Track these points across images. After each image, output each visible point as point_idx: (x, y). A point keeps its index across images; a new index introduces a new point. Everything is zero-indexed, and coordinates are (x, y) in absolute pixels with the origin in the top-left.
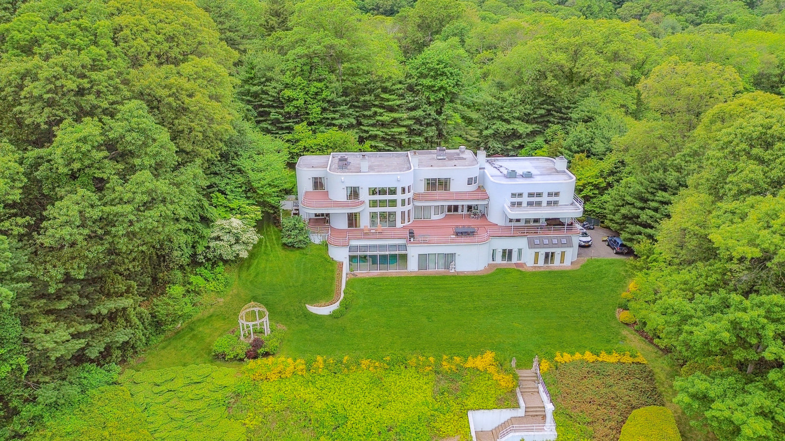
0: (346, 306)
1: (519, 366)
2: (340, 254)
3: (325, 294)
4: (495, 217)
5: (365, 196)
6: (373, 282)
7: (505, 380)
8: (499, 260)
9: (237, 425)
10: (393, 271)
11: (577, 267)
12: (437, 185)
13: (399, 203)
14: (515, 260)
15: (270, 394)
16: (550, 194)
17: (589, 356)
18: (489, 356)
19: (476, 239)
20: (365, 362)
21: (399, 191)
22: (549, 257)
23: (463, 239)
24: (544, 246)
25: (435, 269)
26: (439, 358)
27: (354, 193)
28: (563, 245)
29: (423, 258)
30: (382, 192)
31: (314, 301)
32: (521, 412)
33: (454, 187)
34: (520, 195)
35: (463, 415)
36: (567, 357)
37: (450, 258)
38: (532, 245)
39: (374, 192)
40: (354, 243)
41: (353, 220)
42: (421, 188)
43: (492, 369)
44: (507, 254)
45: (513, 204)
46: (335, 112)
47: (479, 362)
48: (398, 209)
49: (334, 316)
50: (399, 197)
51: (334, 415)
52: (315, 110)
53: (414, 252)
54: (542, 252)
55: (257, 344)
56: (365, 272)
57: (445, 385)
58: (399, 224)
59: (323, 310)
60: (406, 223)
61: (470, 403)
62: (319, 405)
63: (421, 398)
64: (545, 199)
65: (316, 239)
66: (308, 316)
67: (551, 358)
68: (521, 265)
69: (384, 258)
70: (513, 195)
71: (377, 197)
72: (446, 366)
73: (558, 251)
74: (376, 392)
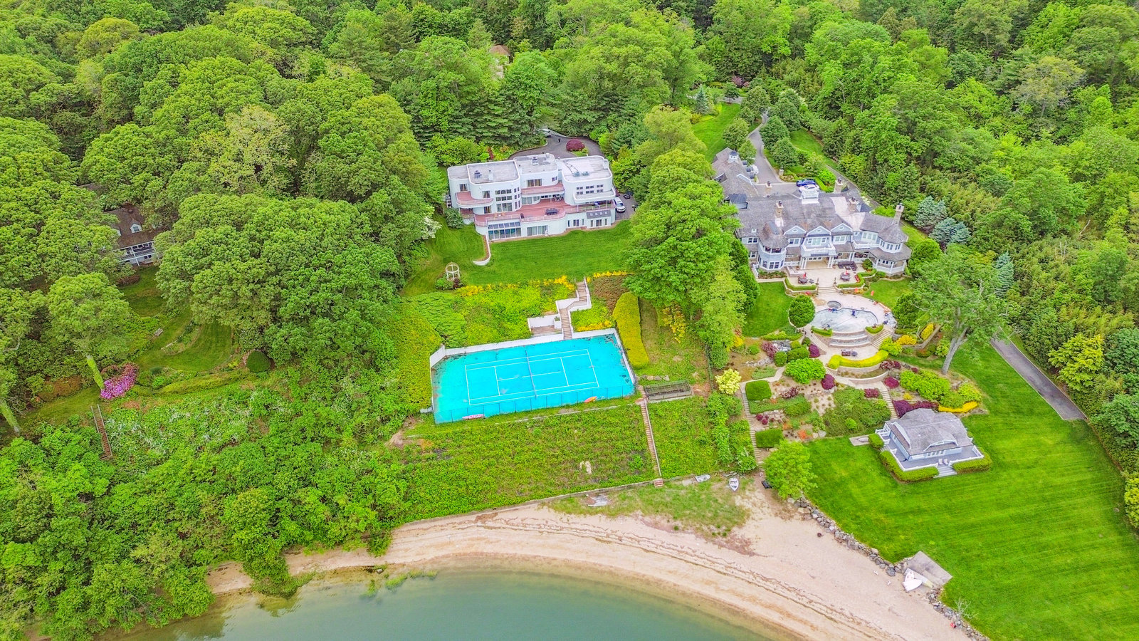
0: (493, 260)
1: (578, 281)
2: (483, 231)
3: (480, 253)
4: (568, 201)
5: (493, 195)
6: (503, 245)
7: (570, 287)
8: (572, 226)
9: (459, 314)
10: (513, 238)
11: (614, 226)
12: (534, 183)
13: (513, 197)
14: (580, 225)
15: (469, 301)
16: (598, 186)
17: (608, 274)
18: (564, 277)
19: (558, 216)
20: (509, 285)
21: (513, 191)
22: (599, 222)
23: (551, 217)
24: (595, 217)
25: (537, 235)
26: (542, 281)
27: (487, 194)
28: (604, 215)
29: (530, 230)
30: (503, 192)
31: (476, 258)
32: (578, 299)
33: (544, 184)
34: (582, 188)
35: (553, 303)
36: (599, 275)
37: (545, 228)
38: (589, 216)
39: (498, 192)
40: (490, 223)
41: (487, 209)
42: (525, 186)
43: (565, 283)
44: (576, 222)
45: (578, 193)
46: (458, 123)
47: (560, 281)
48: (513, 201)
49: (487, 265)
50: (513, 194)
51: (499, 307)
52: (445, 124)
53: (524, 227)
54: (595, 220)
55: (457, 281)
56: (497, 239)
57: (545, 291)
58: (514, 210)
59: (482, 263)
60: (518, 208)
61: (556, 298)
62: (492, 304)
63: (535, 297)
64: (595, 189)
65: (467, 222)
66: (475, 267)
67: (591, 275)
68: (584, 228)
69: (508, 231)
70: (578, 188)
71: (501, 195)
72: (545, 284)
73: (603, 219)
74: (516, 297)
